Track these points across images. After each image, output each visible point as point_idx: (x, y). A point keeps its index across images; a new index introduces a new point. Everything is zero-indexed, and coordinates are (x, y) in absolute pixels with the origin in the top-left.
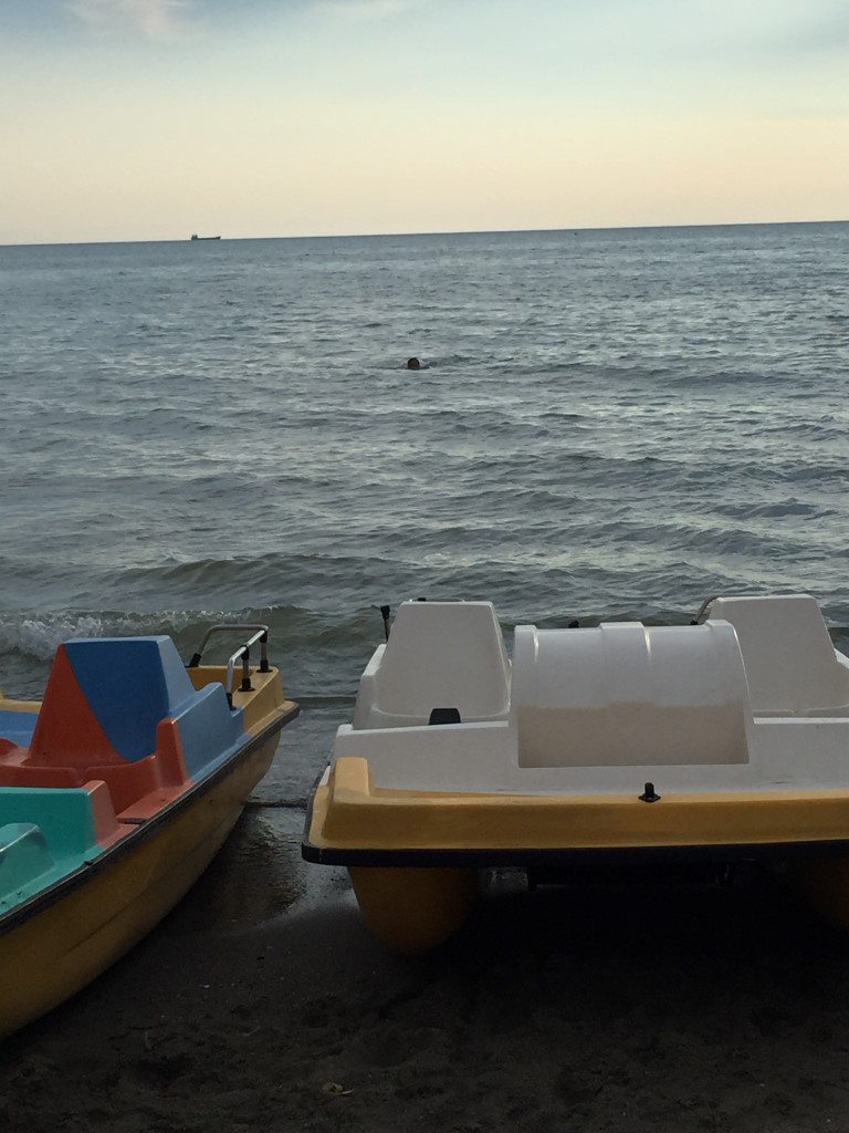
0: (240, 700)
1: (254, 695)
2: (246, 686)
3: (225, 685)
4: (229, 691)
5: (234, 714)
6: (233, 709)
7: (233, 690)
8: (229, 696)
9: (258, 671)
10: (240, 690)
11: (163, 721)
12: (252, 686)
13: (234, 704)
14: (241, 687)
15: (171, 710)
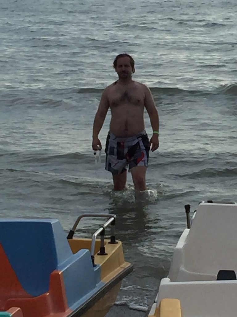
0: (99, 261)
1: (107, 257)
2: (102, 252)
3: (90, 251)
4: (92, 254)
5: (96, 269)
6: (95, 266)
7: (95, 254)
8: (93, 257)
9: (109, 243)
10: (98, 254)
11: (54, 272)
12: (106, 252)
13: (95, 263)
14: (99, 252)
15: (58, 266)
